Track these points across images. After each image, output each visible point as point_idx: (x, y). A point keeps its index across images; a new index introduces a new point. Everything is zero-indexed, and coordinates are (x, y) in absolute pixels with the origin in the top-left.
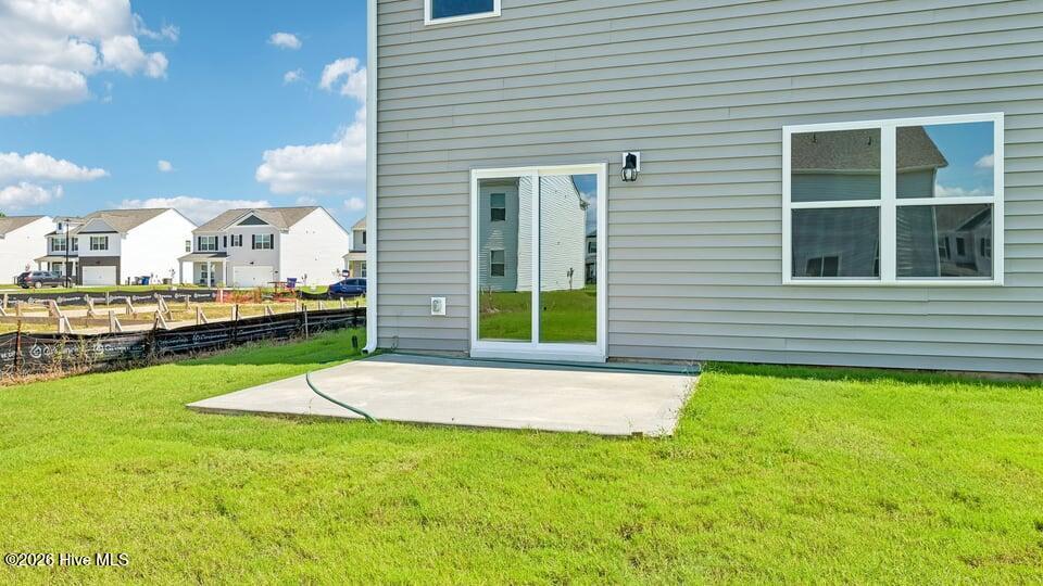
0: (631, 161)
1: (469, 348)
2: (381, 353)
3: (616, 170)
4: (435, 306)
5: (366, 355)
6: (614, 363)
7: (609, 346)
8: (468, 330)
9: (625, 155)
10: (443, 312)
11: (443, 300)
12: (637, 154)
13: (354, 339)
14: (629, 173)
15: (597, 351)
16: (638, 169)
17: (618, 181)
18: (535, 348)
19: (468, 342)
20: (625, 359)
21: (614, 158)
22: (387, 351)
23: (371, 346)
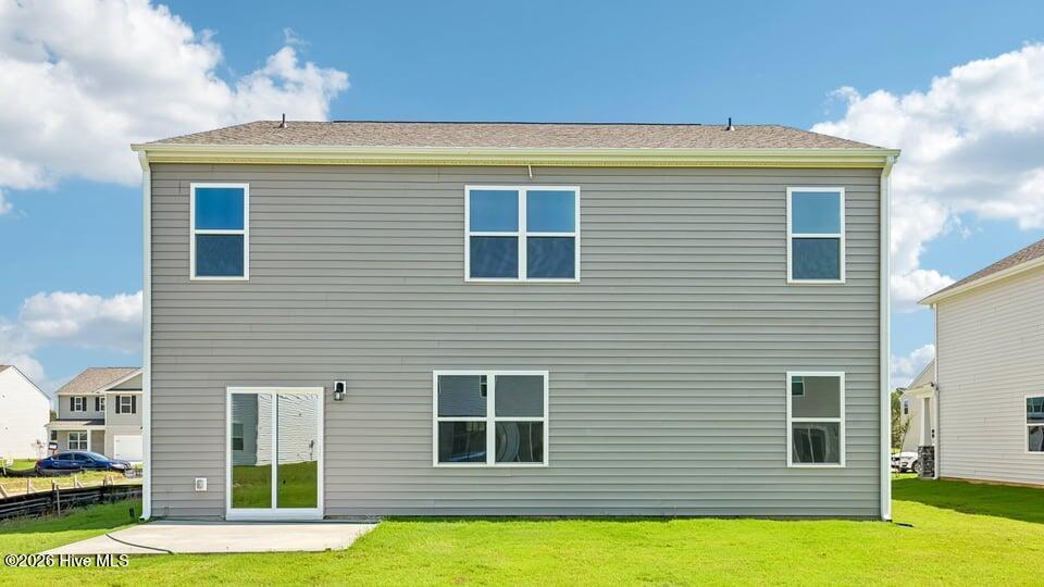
0: (340, 387)
1: (225, 513)
2: (154, 519)
3: (330, 392)
4: (198, 484)
5: (143, 522)
6: (327, 519)
7: (325, 509)
8: (224, 500)
9: (336, 383)
10: (205, 489)
11: (205, 479)
12: (344, 383)
13: (131, 511)
14: (338, 396)
15: (318, 512)
16: (345, 392)
17: (330, 399)
18: (274, 511)
19: (224, 509)
20: (336, 517)
21: (328, 384)
22: (159, 518)
23: (146, 515)
